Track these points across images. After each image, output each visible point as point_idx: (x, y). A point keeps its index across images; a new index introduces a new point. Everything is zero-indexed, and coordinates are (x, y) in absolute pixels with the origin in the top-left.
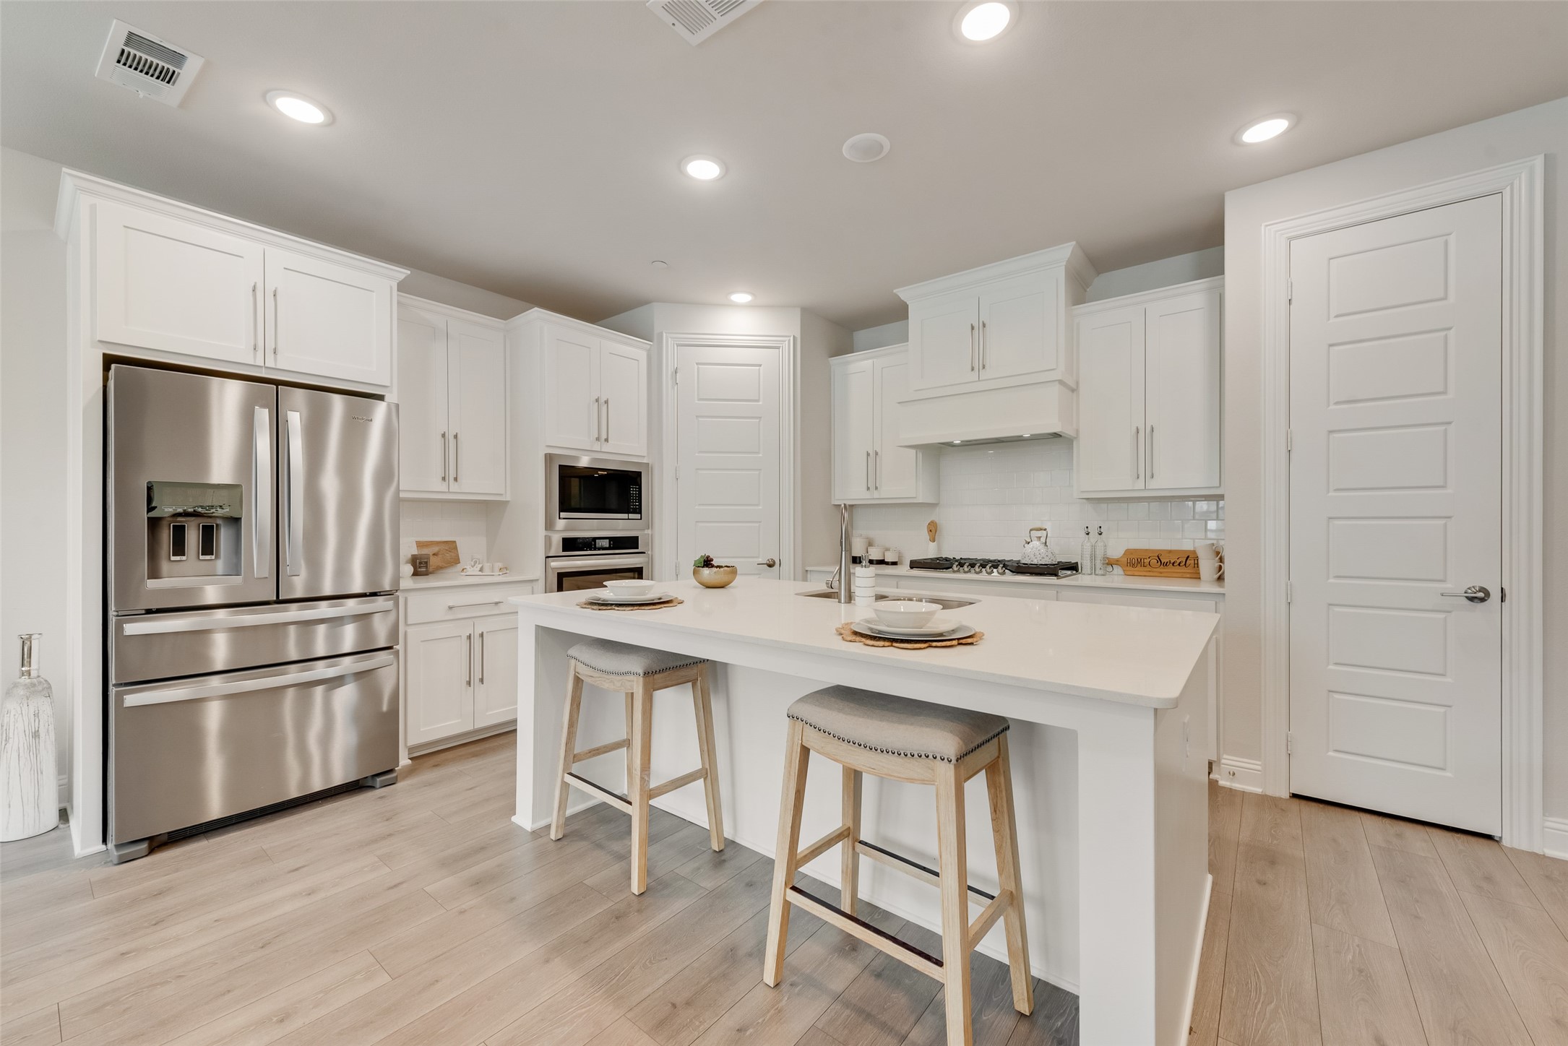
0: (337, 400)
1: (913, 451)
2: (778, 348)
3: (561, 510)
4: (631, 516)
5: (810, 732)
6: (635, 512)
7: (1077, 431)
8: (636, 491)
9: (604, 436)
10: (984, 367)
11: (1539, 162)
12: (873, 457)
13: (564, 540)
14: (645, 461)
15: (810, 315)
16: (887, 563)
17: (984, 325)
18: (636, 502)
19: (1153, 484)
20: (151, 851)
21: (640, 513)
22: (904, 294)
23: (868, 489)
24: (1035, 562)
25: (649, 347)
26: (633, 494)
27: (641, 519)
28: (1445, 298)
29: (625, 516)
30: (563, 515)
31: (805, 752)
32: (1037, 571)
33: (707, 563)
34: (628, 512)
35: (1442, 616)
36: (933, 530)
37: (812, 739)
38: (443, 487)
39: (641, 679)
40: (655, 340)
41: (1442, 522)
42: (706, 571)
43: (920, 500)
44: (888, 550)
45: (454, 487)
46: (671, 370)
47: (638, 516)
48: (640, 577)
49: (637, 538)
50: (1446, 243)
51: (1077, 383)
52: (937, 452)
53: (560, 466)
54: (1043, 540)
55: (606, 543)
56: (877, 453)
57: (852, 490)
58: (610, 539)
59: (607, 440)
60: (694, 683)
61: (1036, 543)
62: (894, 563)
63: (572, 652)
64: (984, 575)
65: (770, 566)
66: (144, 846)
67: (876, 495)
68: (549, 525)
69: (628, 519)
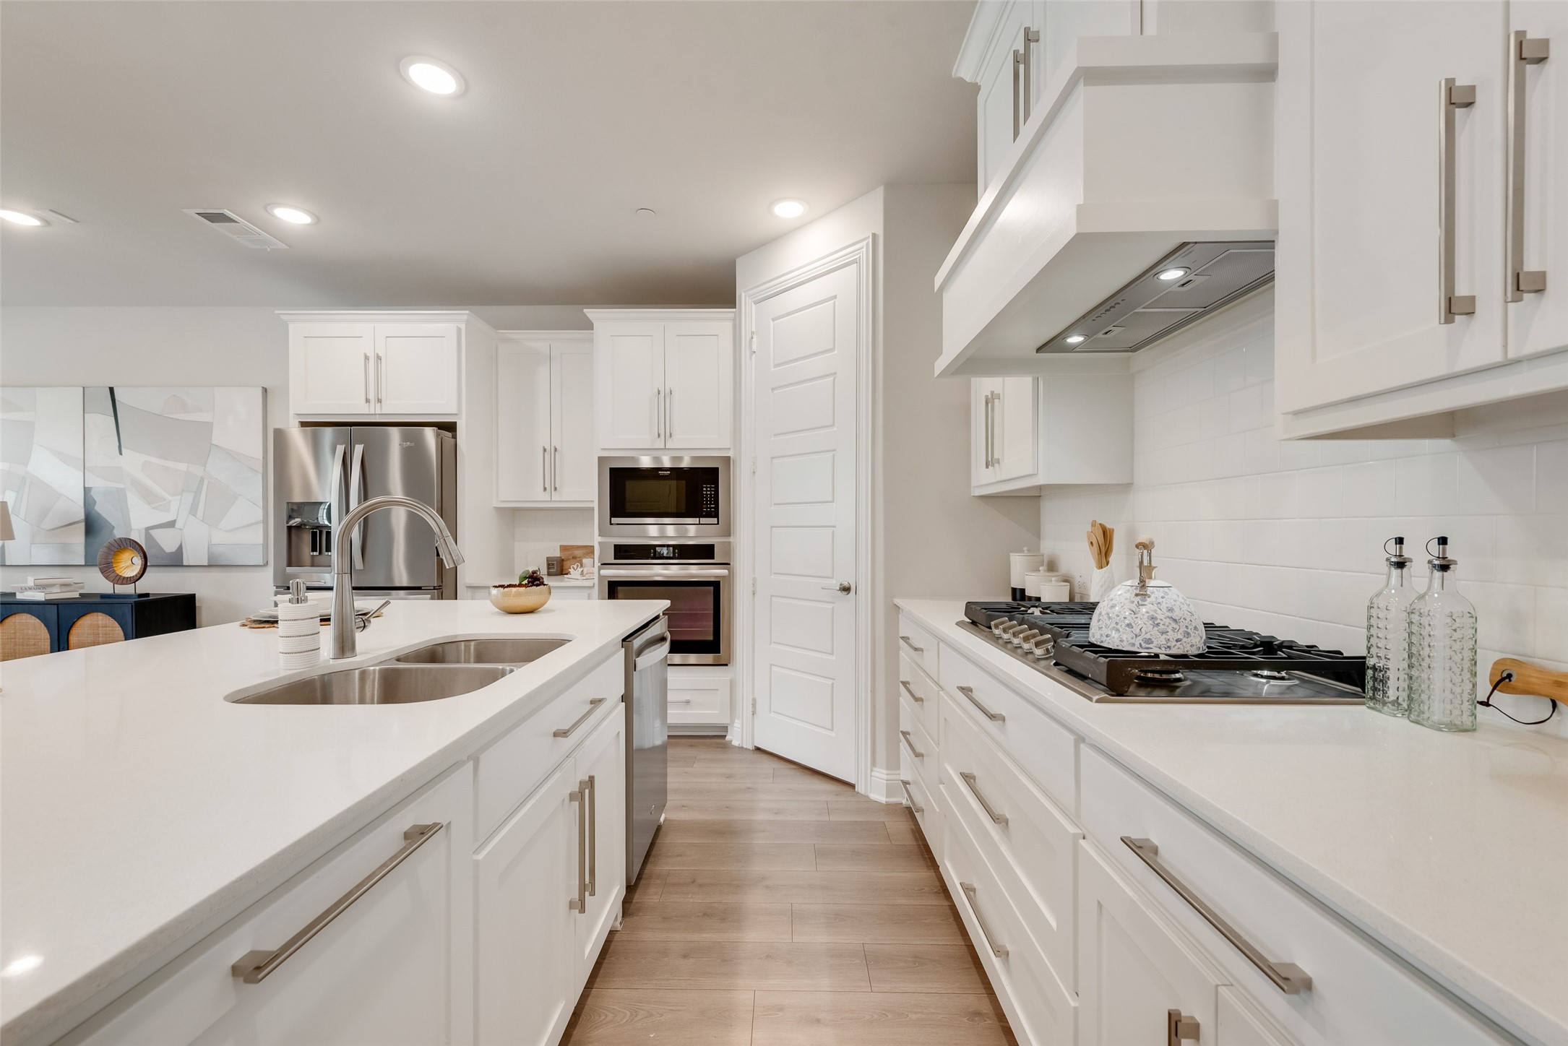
0: (395, 431)
2: (855, 261)
3: (613, 515)
4: (703, 520)
6: (709, 515)
8: (711, 491)
9: (668, 431)
13: (617, 547)
14: (724, 455)
18: (711, 504)
21: (717, 516)
23: (988, 464)
25: (732, 315)
26: (707, 494)
27: (718, 524)
29: (696, 520)
30: (615, 520)
34: (699, 516)
38: (546, 497)
40: (738, 302)
45: (556, 496)
46: (748, 337)
47: (715, 520)
49: (712, 546)
53: (610, 468)
55: (668, 551)
56: (995, 396)
58: (674, 547)
59: (670, 435)
65: (845, 591)
67: (998, 475)
68: (604, 531)
69: (700, 524)
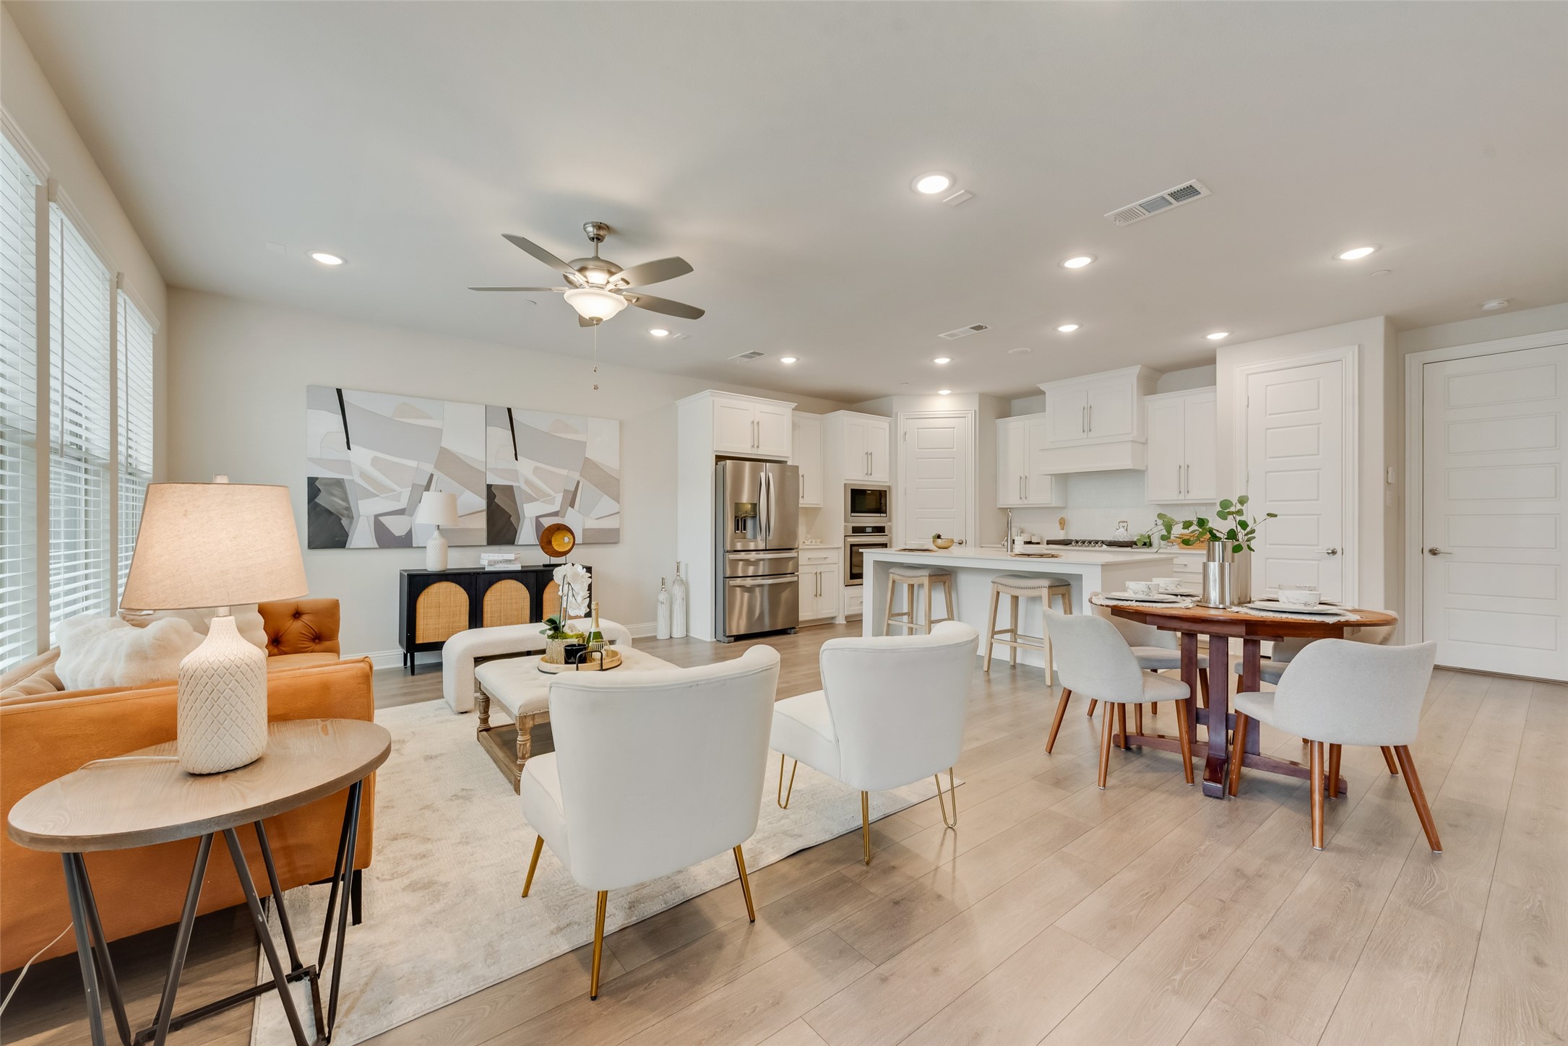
1: (1049, 477)
2: (965, 417)
3: (852, 512)
4: (882, 515)
5: (1000, 587)
6: (884, 512)
7: (1147, 467)
8: (884, 501)
9: (869, 473)
10: (1090, 430)
11: (1356, 349)
12: (1024, 480)
13: (853, 527)
14: (888, 484)
15: (983, 397)
16: (1033, 543)
17: (1091, 407)
18: (884, 507)
19: (1189, 497)
20: (735, 640)
21: (886, 513)
22: (1042, 387)
23: (1021, 498)
24: (1120, 540)
25: (889, 421)
26: (883, 503)
27: (886, 517)
28: (1318, 409)
29: (879, 515)
30: (853, 514)
31: (998, 593)
32: (1121, 545)
33: (939, 537)
34: (881, 513)
35: (1316, 562)
36: (1063, 523)
37: (1001, 588)
39: (927, 578)
40: (894, 416)
41: (1316, 517)
42: (939, 541)
43: (1054, 506)
44: (1034, 535)
46: (902, 433)
47: (885, 515)
48: (886, 547)
49: (884, 527)
50: (1319, 382)
51: (1147, 440)
52: (1063, 480)
53: (851, 489)
54: (1125, 528)
55: (870, 530)
56: (1026, 477)
57: (1010, 497)
58: (872, 527)
59: (871, 474)
60: (945, 583)
61: (1122, 529)
62: (1038, 543)
63: (890, 571)
64: (1097, 548)
65: (960, 544)
66: (733, 638)
67: (1026, 502)
68: (846, 521)
69: (881, 517)
